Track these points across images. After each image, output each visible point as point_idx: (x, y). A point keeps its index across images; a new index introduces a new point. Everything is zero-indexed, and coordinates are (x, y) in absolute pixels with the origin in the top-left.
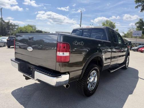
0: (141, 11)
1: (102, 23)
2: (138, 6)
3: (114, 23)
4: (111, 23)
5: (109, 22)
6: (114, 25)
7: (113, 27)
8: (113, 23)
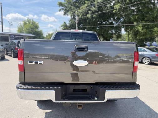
0: (64, 15)
1: (23, 22)
2: (61, 9)
3: (38, 24)
4: (33, 23)
5: (32, 21)
6: (38, 25)
7: (37, 27)
8: (36, 23)
